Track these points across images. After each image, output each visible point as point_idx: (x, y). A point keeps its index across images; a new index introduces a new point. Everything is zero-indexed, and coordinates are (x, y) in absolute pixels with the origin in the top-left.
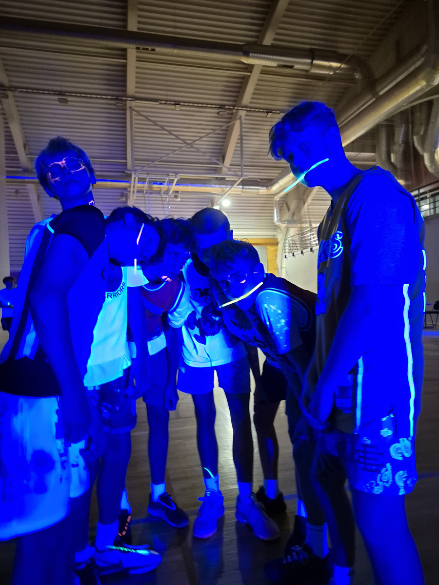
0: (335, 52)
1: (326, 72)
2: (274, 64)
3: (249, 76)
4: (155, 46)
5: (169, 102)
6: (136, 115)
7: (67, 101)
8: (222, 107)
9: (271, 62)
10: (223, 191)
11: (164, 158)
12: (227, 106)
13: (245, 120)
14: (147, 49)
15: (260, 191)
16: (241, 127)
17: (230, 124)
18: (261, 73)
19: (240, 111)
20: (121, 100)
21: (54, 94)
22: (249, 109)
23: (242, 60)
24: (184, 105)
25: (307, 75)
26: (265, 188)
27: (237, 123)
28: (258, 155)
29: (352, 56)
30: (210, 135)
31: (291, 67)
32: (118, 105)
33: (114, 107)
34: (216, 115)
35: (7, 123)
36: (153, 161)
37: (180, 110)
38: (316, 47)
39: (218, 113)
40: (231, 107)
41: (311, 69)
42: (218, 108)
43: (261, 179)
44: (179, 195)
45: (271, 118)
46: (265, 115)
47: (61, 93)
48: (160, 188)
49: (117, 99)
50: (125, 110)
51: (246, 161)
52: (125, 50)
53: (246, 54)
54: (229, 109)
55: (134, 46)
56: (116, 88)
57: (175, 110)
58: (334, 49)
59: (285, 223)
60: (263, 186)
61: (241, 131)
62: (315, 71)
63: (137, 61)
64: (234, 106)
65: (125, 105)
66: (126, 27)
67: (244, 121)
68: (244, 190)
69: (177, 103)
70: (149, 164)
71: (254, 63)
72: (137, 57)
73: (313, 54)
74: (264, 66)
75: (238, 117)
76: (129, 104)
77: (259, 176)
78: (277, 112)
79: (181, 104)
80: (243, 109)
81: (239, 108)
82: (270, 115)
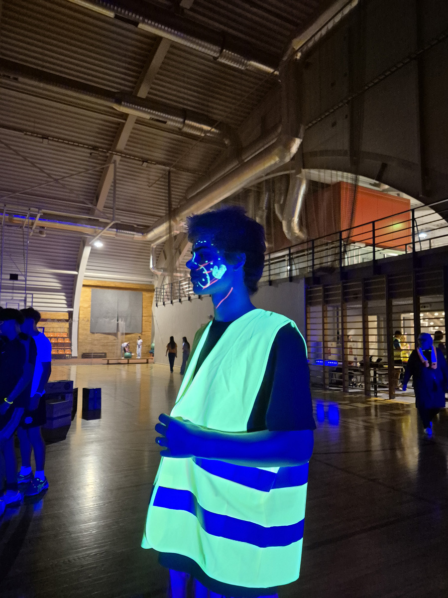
0: (207, 116)
1: (198, 133)
2: (148, 117)
3: (124, 124)
4: (18, 75)
5: (35, 135)
8: (95, 148)
9: (145, 116)
10: (95, 232)
11: (27, 191)
12: (101, 148)
13: (120, 164)
14: (9, 77)
15: (136, 236)
16: (115, 172)
17: (104, 166)
18: (136, 123)
19: (114, 155)
22: (124, 155)
23: (114, 107)
24: (53, 140)
25: (179, 132)
26: (141, 234)
27: (112, 166)
29: (221, 123)
30: (82, 174)
34: (89, 155)
36: (14, 192)
37: (49, 144)
38: (189, 108)
39: (91, 154)
40: (104, 150)
41: (183, 127)
42: (91, 149)
43: (138, 225)
44: (45, 231)
45: (147, 167)
46: (141, 163)
48: (23, 221)
51: (119, 205)
53: (119, 102)
54: (102, 151)
57: (42, 143)
58: (206, 113)
59: (161, 271)
60: (138, 232)
61: (115, 175)
62: (186, 130)
64: (108, 150)
67: (118, 166)
68: (118, 234)
69: (45, 137)
70: (9, 194)
71: (128, 113)
73: (185, 114)
74: (138, 117)
75: (112, 161)
77: (135, 221)
78: (153, 162)
79: (50, 138)
80: (118, 154)
81: (114, 153)
82: (145, 164)
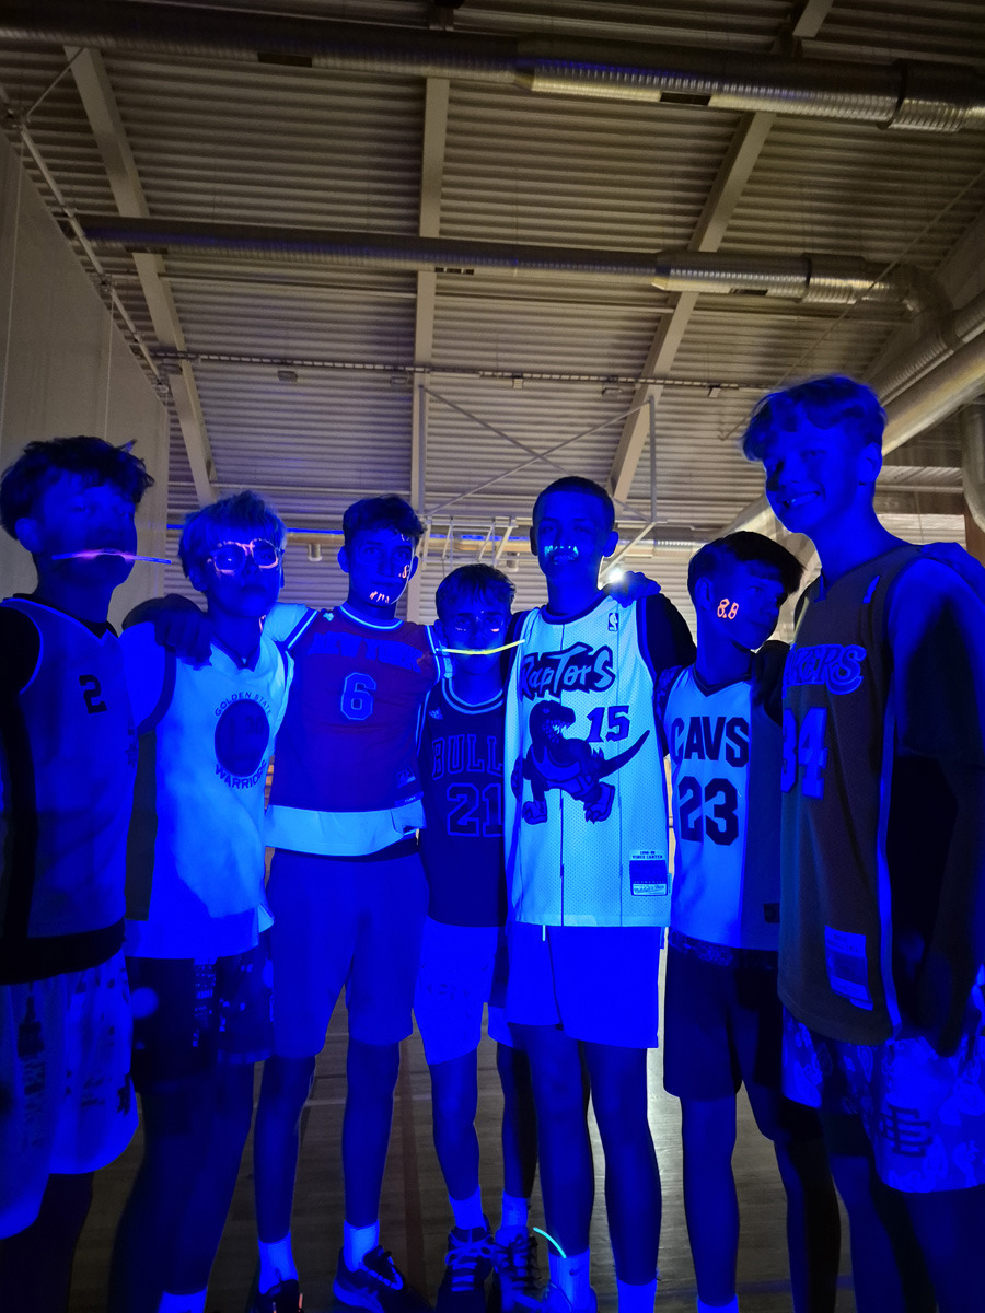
0: (860, 259)
1: (841, 301)
2: (725, 289)
3: (670, 316)
4: (475, 263)
5: (500, 374)
6: (431, 401)
7: (294, 376)
8: (611, 379)
9: (716, 286)
11: (486, 486)
12: (623, 376)
13: (660, 403)
14: (459, 271)
16: (652, 420)
17: (629, 413)
18: (695, 309)
19: (650, 386)
20: (403, 372)
21: (272, 364)
22: (670, 381)
23: (654, 285)
24: (531, 379)
25: (797, 308)
27: (645, 410)
28: (690, 476)
29: (897, 266)
30: (585, 437)
31: (763, 293)
32: (397, 381)
33: (388, 385)
34: (599, 396)
35: (177, 421)
36: (463, 491)
37: (523, 388)
38: (816, 251)
39: (603, 392)
40: (630, 380)
41: (805, 294)
42: (603, 381)
43: (697, 526)
44: (517, 561)
45: (719, 397)
46: (706, 391)
47: (283, 361)
48: (478, 546)
49: (395, 370)
50: (411, 391)
51: (663, 488)
52: (414, 274)
53: (663, 271)
54: (626, 382)
55: (432, 266)
56: (394, 349)
57: (512, 388)
58: (857, 254)
61: (652, 427)
62: (813, 299)
63: (437, 294)
64: (638, 376)
65: (411, 382)
66: (416, 230)
67: (657, 407)
68: (658, 549)
69: (517, 375)
70: (455, 498)
71: (680, 290)
72: (438, 287)
73: (808, 265)
74: (702, 294)
75: (646, 398)
76: (418, 378)
77: (693, 518)
78: (732, 385)
79: (525, 375)
80: (658, 381)
81: (649, 381)
82: (716, 392)
